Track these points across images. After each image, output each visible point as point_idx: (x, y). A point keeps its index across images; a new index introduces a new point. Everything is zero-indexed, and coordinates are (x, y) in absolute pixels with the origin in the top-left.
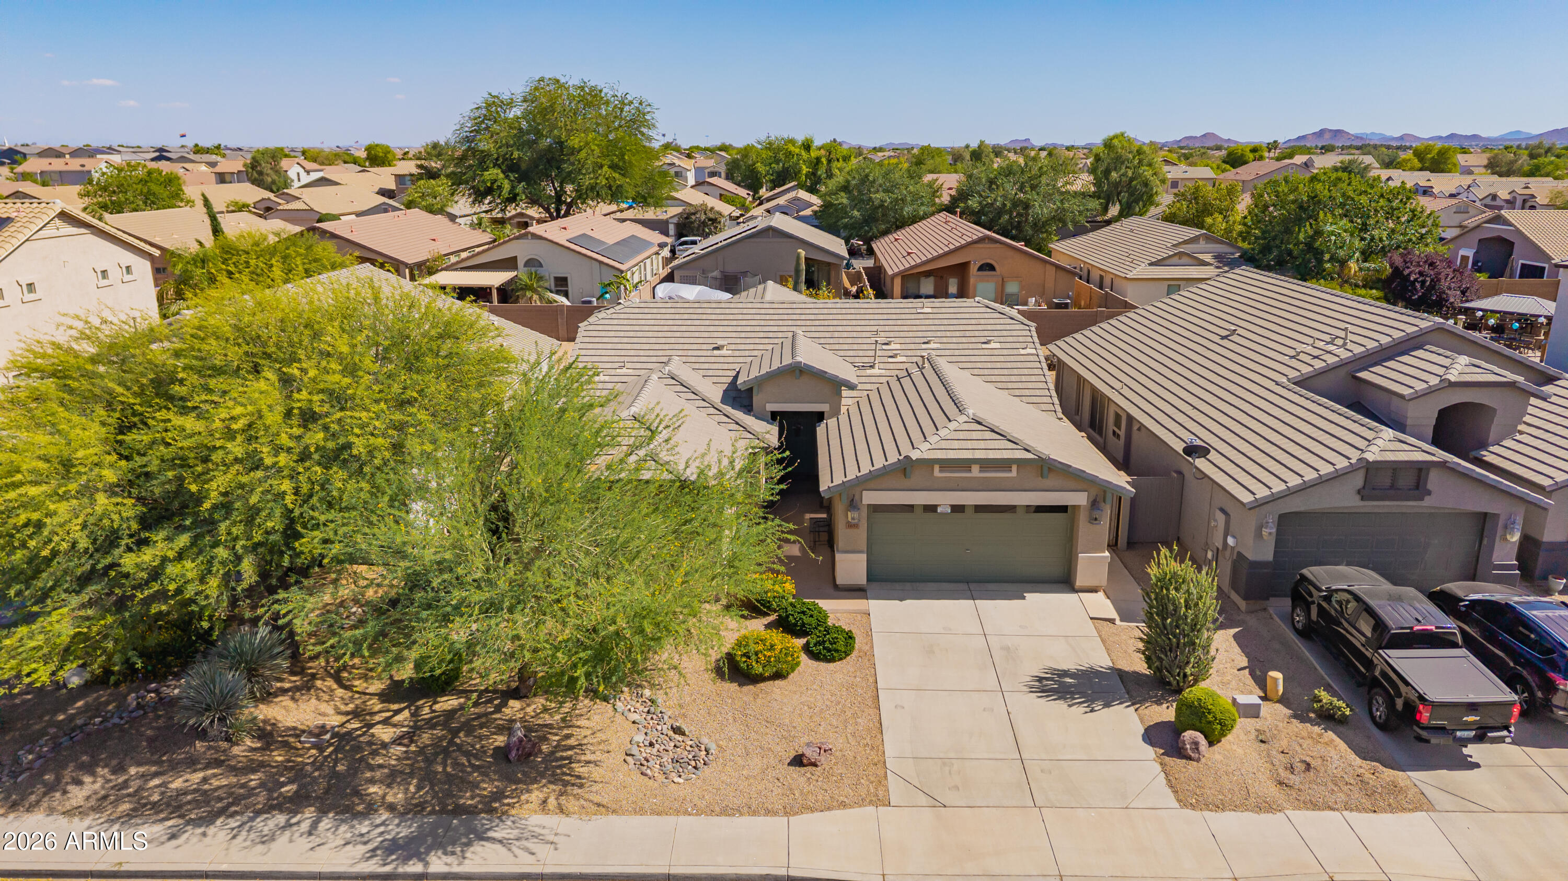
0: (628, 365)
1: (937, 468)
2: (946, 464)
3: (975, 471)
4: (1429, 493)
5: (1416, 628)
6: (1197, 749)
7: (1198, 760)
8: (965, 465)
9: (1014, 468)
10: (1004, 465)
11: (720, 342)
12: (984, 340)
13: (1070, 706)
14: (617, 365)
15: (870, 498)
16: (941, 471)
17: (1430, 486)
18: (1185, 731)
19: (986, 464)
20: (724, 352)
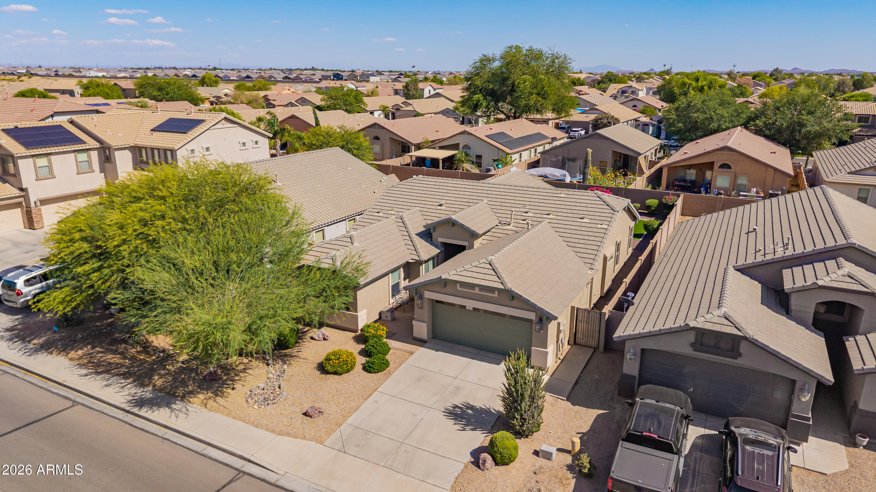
0: (394, 209)
1: (458, 285)
2: (464, 284)
3: (477, 290)
4: (740, 355)
5: (644, 434)
6: (484, 464)
7: (483, 470)
8: (472, 286)
9: (496, 292)
10: (491, 290)
11: (442, 202)
12: (581, 216)
13: (455, 424)
14: (390, 209)
15: (428, 295)
16: (460, 287)
17: (741, 350)
18: (483, 453)
19: (483, 288)
20: (443, 208)
